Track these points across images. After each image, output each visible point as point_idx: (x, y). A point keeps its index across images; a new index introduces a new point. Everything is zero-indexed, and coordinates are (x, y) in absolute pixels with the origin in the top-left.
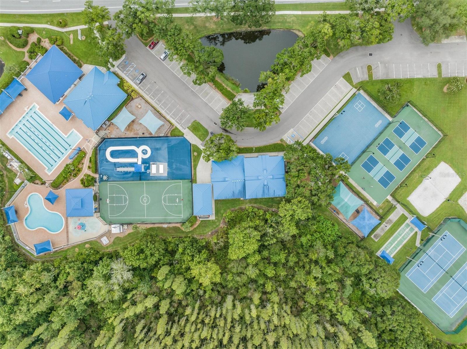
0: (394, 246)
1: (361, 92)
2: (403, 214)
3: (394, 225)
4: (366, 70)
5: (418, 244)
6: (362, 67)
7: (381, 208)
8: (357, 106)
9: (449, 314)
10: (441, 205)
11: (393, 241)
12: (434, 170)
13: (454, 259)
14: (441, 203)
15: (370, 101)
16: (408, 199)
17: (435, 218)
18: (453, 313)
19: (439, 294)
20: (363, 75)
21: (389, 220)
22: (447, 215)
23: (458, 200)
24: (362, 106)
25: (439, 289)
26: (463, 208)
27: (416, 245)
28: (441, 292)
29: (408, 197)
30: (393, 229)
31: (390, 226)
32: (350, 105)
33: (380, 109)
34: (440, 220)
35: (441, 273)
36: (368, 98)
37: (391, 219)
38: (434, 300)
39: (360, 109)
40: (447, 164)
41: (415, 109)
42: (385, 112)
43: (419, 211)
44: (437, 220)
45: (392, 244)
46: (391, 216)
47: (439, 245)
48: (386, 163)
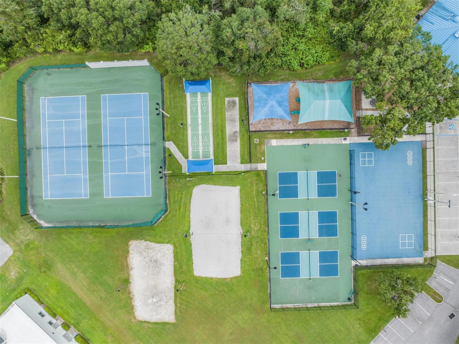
0: (197, 115)
1: (420, 260)
2: (226, 163)
3: (223, 138)
4: (440, 291)
5: (171, 146)
6: (447, 290)
7: (261, 144)
8: (410, 238)
9: (48, 99)
10: (189, 222)
11: (205, 119)
12: (240, 255)
13: (107, 172)
14: (192, 223)
15: (400, 259)
16: (238, 188)
17: (181, 198)
18: (44, 105)
19: (82, 110)
20: (438, 283)
21: (236, 140)
22: (170, 216)
23: (175, 247)
24: (404, 244)
25: (90, 116)
26: (159, 243)
27: (171, 142)
28: (83, 116)
29: (241, 191)
30: (220, 133)
31: (228, 133)
32: (420, 230)
33: (378, 262)
34: (172, 201)
35: (106, 138)
36: (406, 260)
37: (235, 143)
38: (82, 98)
39: (404, 238)
40: (231, 279)
41: (336, 304)
42: (369, 264)
43: (210, 186)
44: (176, 198)
45: (202, 113)
46: (239, 146)
47: (143, 171)
48: (308, 205)
